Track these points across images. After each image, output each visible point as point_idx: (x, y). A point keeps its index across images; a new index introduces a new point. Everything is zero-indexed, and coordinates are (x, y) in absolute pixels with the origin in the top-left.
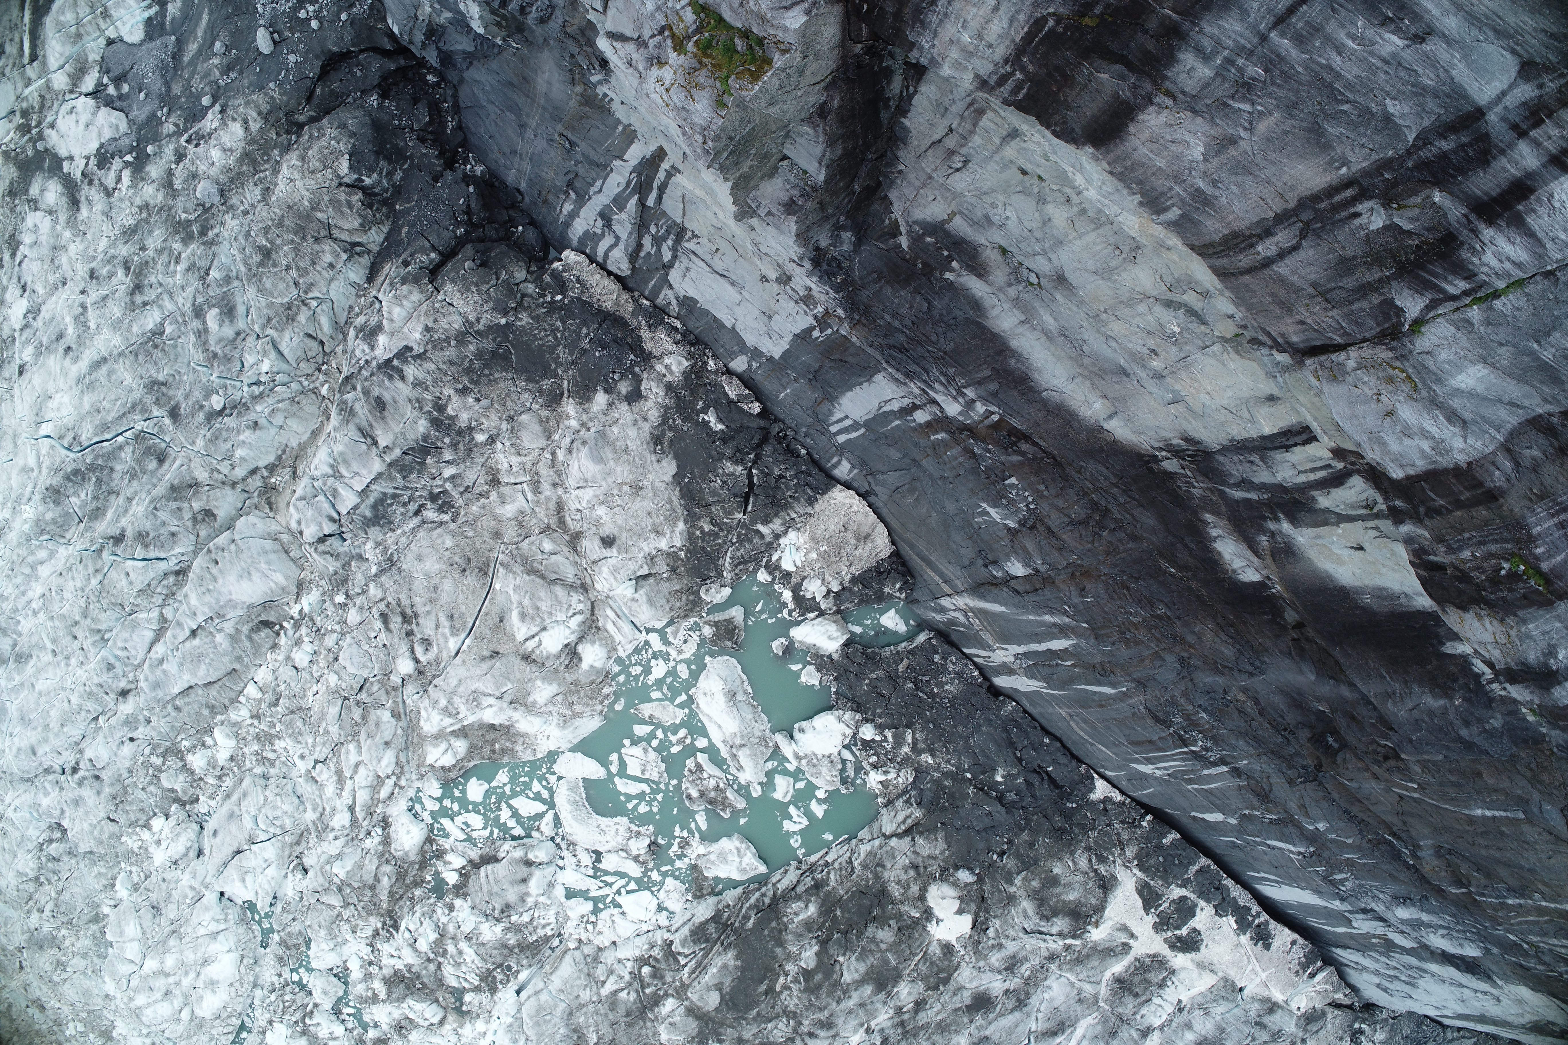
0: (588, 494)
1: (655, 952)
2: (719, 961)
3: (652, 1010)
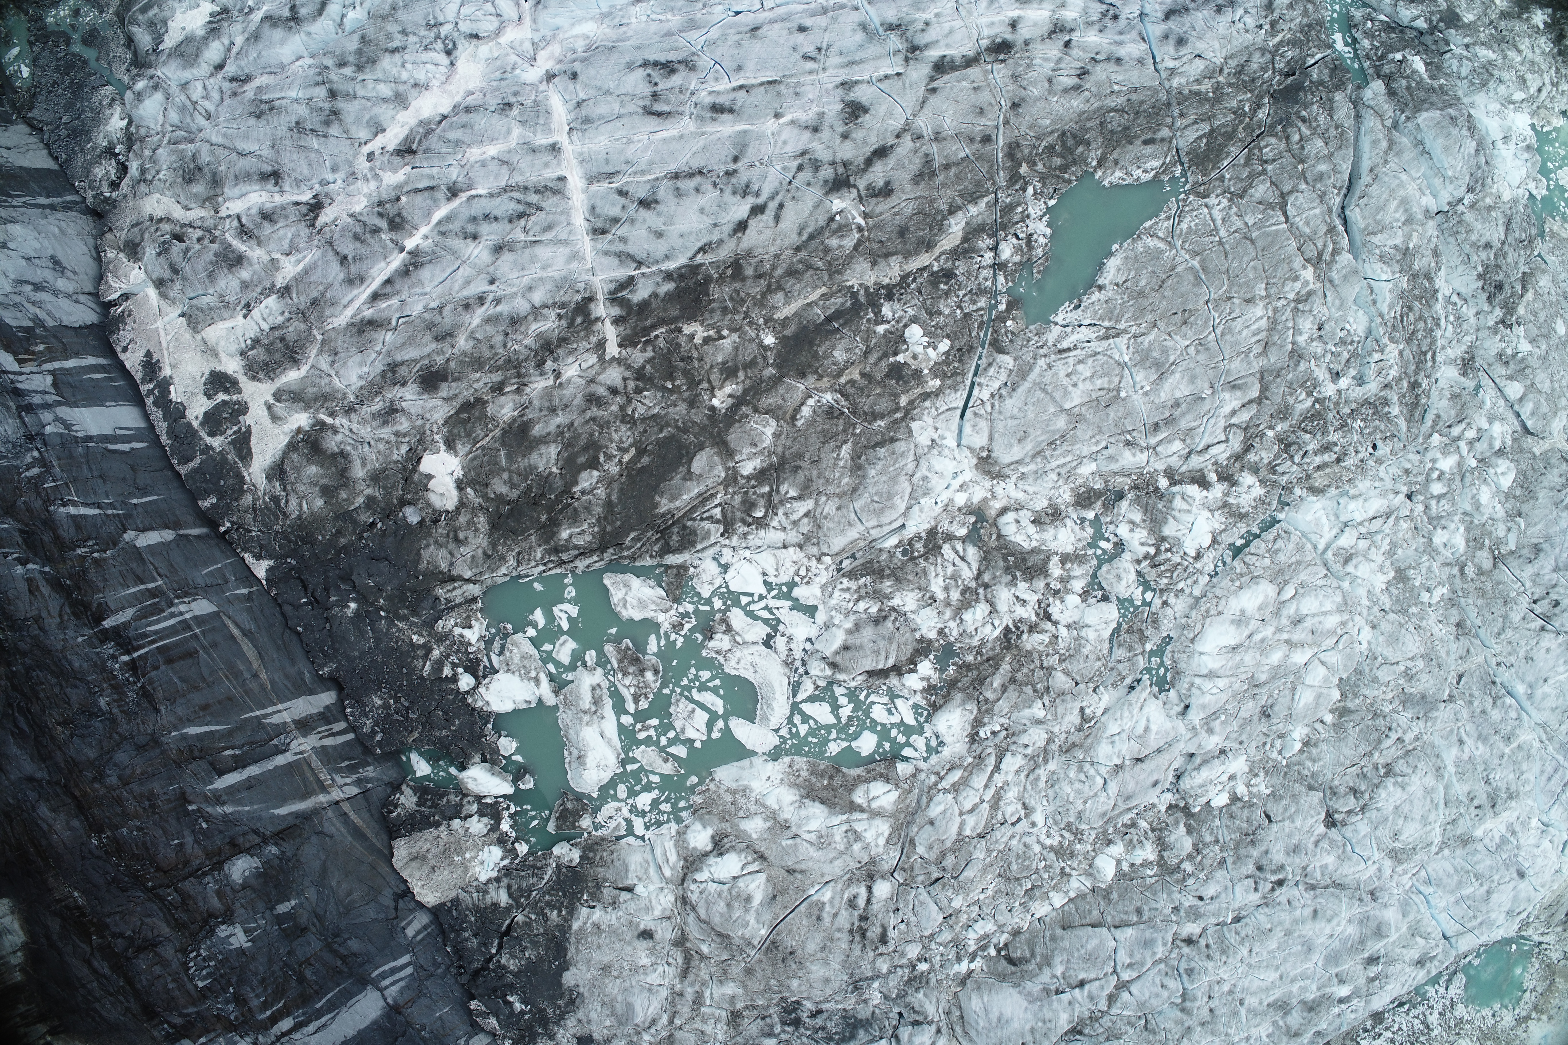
0: (653, 978)
1: (742, 529)
2: (678, 504)
3: (770, 467)
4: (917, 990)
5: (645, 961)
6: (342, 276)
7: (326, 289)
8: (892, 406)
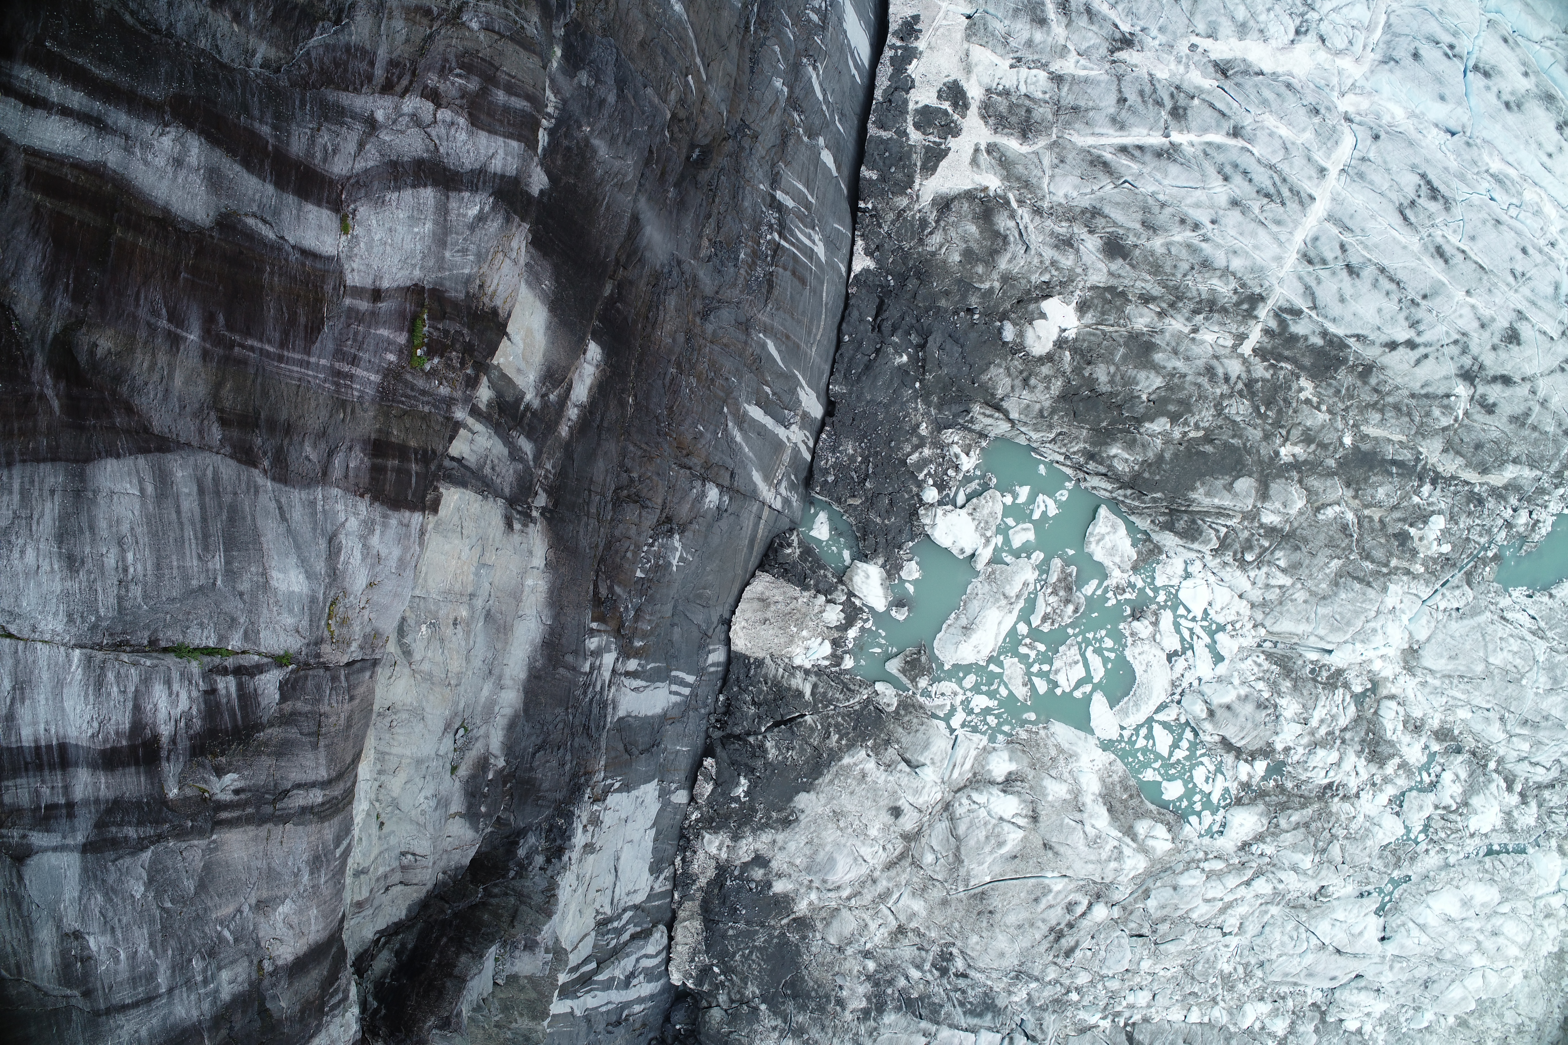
0: (866, 851)
1: (1229, 558)
2: (1207, 501)
3: (1282, 530)
4: (1054, 1011)
5: (873, 832)
6: (1112, 110)
7: (1093, 109)
8: (1384, 560)
